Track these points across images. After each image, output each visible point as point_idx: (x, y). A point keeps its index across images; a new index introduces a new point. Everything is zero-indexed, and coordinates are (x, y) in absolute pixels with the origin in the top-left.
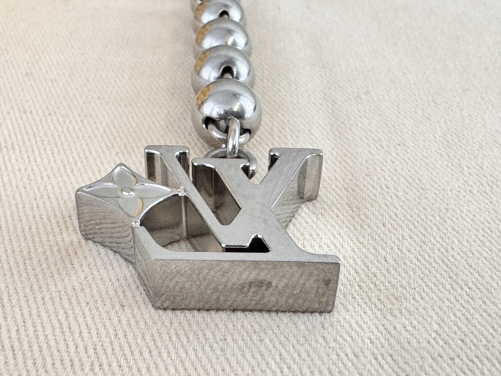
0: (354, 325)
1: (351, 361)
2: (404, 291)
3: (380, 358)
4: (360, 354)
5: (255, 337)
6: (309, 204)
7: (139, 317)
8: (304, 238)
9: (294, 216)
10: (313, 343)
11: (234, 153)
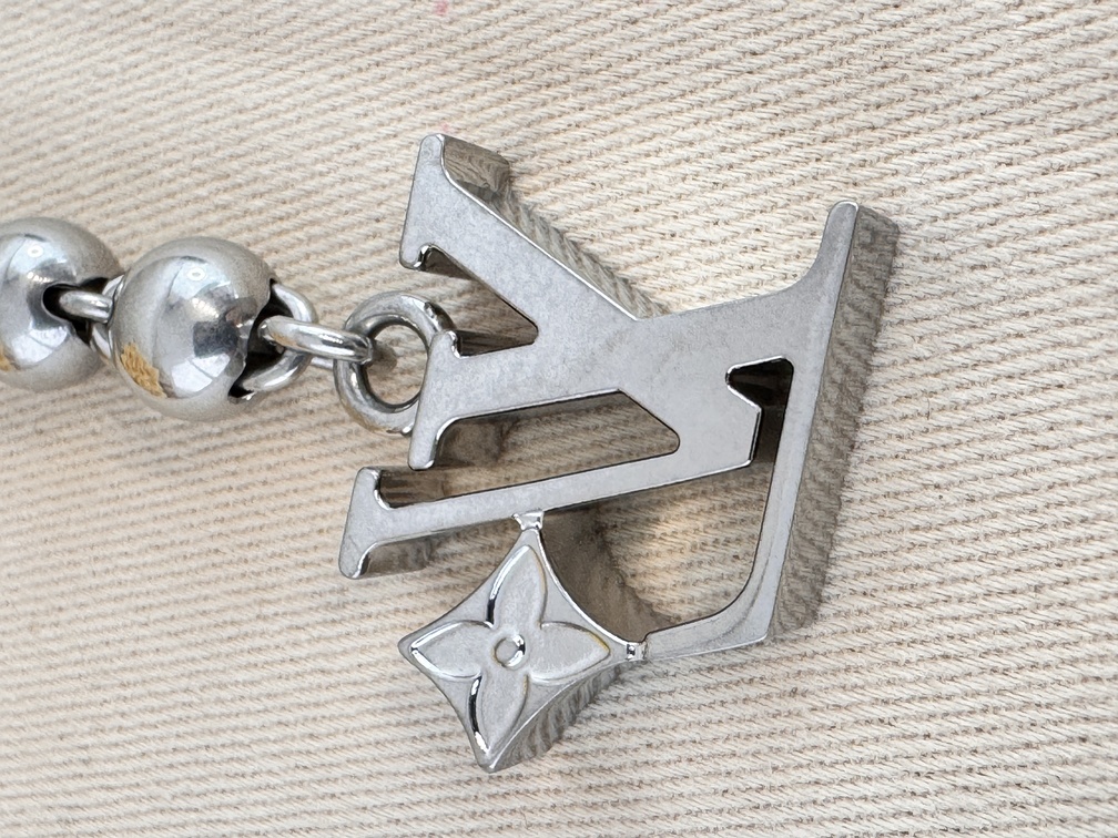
0: (949, 187)
1: (1059, 225)
2: (866, 41)
3: (1058, 159)
4: (1043, 200)
5: (942, 419)
6: (523, 184)
7: (831, 662)
8: (644, 227)
9: (561, 234)
10: (986, 295)
11: (360, 344)
